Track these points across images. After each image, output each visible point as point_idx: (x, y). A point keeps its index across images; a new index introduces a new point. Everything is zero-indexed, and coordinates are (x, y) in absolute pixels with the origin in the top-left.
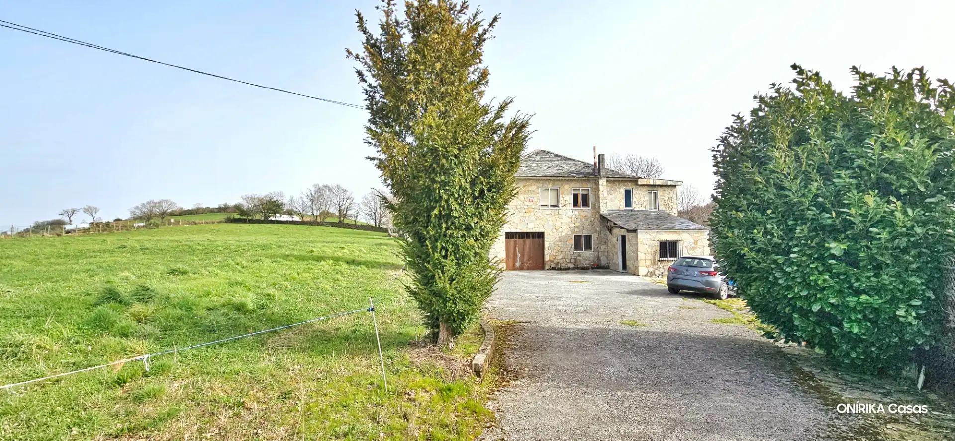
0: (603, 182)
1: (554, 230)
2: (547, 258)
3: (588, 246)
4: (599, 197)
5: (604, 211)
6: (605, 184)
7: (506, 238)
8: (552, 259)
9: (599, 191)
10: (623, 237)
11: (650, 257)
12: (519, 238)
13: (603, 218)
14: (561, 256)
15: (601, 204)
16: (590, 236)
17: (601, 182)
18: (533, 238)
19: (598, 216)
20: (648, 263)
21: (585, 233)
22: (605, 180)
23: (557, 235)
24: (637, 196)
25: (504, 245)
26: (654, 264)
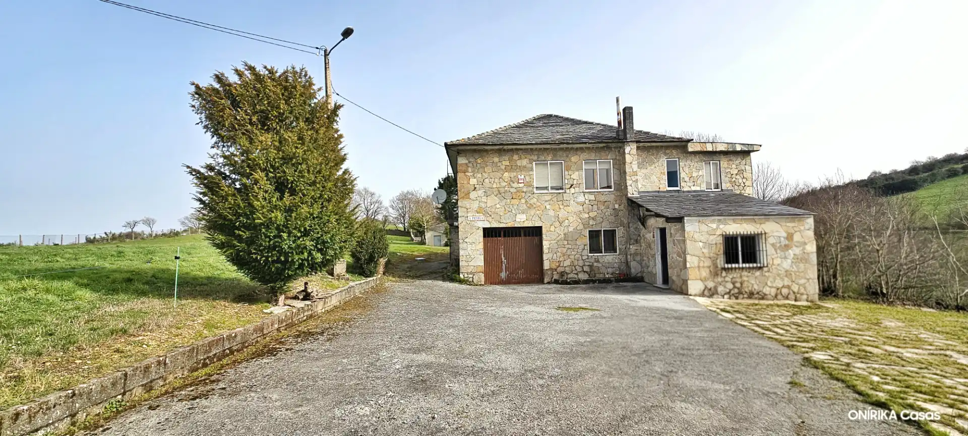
0: (630, 150)
1: (557, 224)
2: (546, 265)
3: (612, 247)
4: (625, 172)
5: (632, 192)
6: (634, 151)
7: (484, 236)
8: (554, 267)
9: (624, 163)
10: (663, 231)
11: (708, 263)
12: (505, 236)
13: (633, 204)
14: (567, 263)
15: (629, 182)
16: (613, 233)
17: (627, 149)
18: (525, 235)
19: (625, 201)
20: (705, 273)
21: (605, 226)
22: (634, 146)
23: (561, 231)
24: (687, 170)
25: (481, 246)
26: (716, 275)
